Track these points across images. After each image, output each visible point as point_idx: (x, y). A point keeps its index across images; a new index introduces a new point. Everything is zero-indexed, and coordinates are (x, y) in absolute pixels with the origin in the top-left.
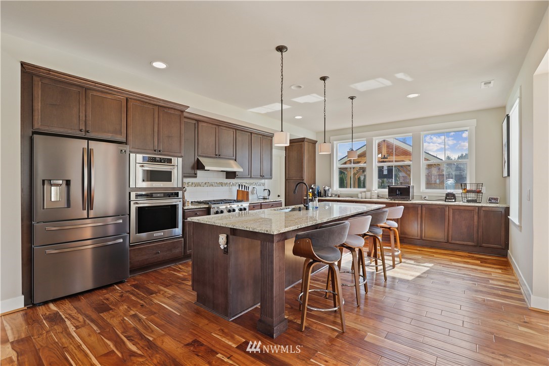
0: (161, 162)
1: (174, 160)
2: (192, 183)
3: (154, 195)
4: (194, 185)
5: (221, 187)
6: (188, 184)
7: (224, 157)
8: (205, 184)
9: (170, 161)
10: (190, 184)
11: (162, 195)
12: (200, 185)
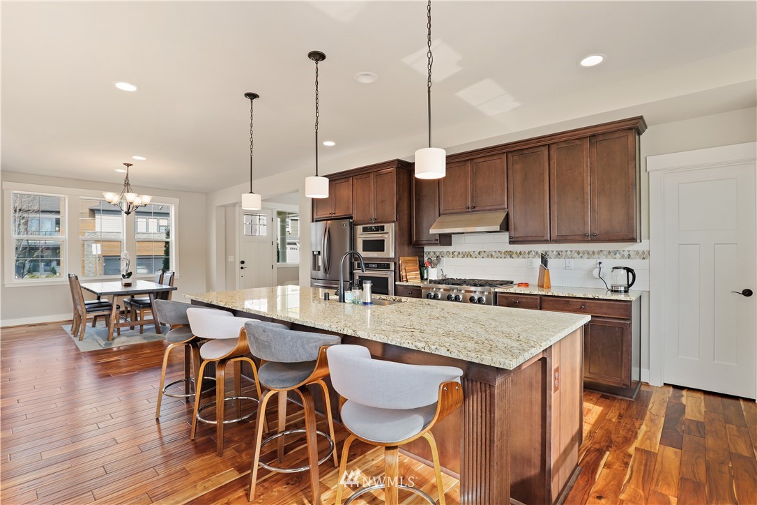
0: (378, 230)
1: (386, 226)
2: (459, 253)
3: (370, 265)
4: (461, 255)
5: (508, 260)
6: (453, 253)
7: (480, 209)
8: (479, 253)
9: (382, 228)
10: (456, 254)
11: (376, 266)
12: (471, 256)
